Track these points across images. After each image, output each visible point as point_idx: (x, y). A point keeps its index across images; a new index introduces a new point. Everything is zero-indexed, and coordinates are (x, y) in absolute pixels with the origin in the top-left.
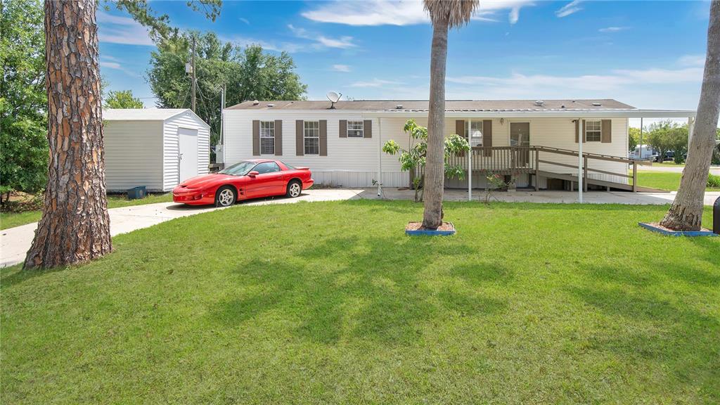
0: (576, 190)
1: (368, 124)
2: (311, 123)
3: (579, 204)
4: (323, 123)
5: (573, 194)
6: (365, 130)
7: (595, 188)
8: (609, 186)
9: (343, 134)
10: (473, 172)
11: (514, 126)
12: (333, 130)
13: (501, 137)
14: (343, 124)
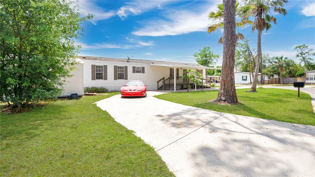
0: (195, 88)
1: (143, 68)
2: (121, 67)
3: (195, 91)
4: (126, 67)
5: (194, 89)
6: (142, 70)
7: (198, 87)
8: (206, 87)
9: (134, 72)
10: (176, 84)
11: (184, 70)
12: (130, 70)
13: (181, 74)
14: (134, 68)
